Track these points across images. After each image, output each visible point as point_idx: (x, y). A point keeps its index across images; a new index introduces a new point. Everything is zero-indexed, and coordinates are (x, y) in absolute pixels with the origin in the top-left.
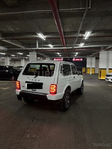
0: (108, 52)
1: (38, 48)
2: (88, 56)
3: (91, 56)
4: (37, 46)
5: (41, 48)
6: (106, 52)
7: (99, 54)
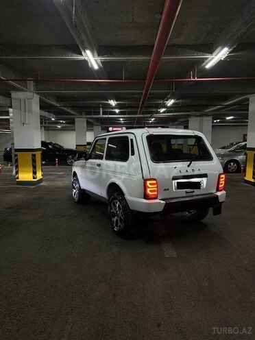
0: (201, 118)
1: (101, 115)
2: (171, 123)
3: (176, 123)
4: (101, 112)
5: (107, 116)
6: (198, 118)
7: (188, 121)
